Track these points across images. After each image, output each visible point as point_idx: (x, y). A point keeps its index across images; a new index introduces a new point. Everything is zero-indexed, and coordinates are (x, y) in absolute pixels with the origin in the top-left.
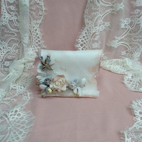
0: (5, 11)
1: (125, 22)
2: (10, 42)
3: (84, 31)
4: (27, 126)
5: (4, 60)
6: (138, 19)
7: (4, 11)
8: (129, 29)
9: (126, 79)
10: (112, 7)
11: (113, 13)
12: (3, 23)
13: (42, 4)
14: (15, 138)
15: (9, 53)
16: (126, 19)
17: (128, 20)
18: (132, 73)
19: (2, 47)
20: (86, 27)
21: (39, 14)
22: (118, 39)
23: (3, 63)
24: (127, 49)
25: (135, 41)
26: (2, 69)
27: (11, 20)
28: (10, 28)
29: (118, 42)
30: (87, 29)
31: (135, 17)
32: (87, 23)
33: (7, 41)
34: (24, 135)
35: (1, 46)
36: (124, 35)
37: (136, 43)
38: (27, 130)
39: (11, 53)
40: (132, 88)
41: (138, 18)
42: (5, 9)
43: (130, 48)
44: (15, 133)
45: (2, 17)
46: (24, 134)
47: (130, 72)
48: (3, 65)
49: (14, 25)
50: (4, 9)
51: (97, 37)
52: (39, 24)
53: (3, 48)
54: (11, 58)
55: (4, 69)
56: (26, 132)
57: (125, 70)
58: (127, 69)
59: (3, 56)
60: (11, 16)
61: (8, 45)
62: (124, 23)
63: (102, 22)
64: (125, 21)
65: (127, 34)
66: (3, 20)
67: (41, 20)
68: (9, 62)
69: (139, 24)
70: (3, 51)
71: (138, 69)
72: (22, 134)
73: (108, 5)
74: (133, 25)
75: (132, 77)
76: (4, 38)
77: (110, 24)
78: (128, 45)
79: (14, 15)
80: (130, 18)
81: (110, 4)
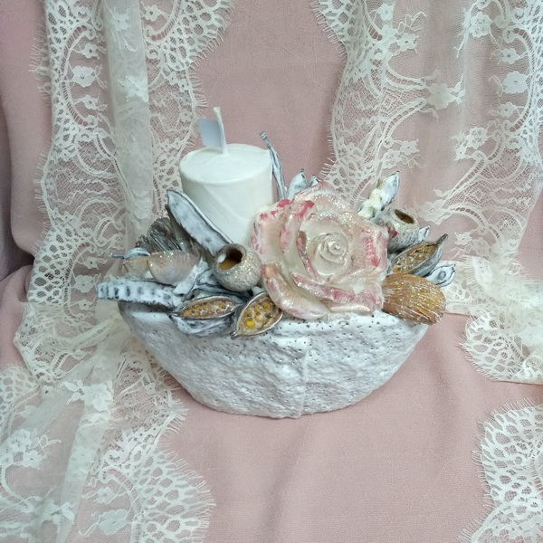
0: (68, 117)
1: (466, 142)
2: (87, 211)
3: (332, 175)
5: (72, 272)
6: (512, 135)
7: (64, 116)
8: (482, 163)
9: (472, 331)
10: (424, 93)
11: (427, 111)
12: (61, 156)
13: (186, 88)
15: (86, 249)
16: (471, 130)
17: (480, 133)
18: (492, 312)
19: (64, 230)
20: (338, 163)
21: (178, 122)
22: (444, 198)
23: (69, 281)
24: (475, 226)
25: (503, 201)
26: (68, 302)
27: (89, 141)
28: (86, 168)
29: (445, 207)
31: (503, 126)
33: (79, 210)
35: (61, 227)
36: (466, 180)
37: (505, 210)
39: (95, 250)
40: (490, 366)
41: (513, 130)
42: (66, 110)
43: (483, 224)
45: (57, 137)
47: (486, 305)
48: (72, 290)
49: (98, 156)
53: (68, 233)
54: (95, 266)
55: (77, 303)
57: (470, 299)
58: (476, 297)
59: (68, 258)
60: (89, 129)
61: (84, 222)
62: (465, 145)
63: (392, 142)
64: (470, 138)
65: (474, 177)
66: (61, 145)
67: (187, 137)
68: (90, 278)
69: (513, 149)
70: (69, 243)
71: (511, 298)
73: (411, 87)
74: (495, 151)
75: (492, 324)
76: (68, 202)
77: (418, 147)
78: (479, 212)
79: (96, 124)
80: (485, 128)
81: (418, 83)
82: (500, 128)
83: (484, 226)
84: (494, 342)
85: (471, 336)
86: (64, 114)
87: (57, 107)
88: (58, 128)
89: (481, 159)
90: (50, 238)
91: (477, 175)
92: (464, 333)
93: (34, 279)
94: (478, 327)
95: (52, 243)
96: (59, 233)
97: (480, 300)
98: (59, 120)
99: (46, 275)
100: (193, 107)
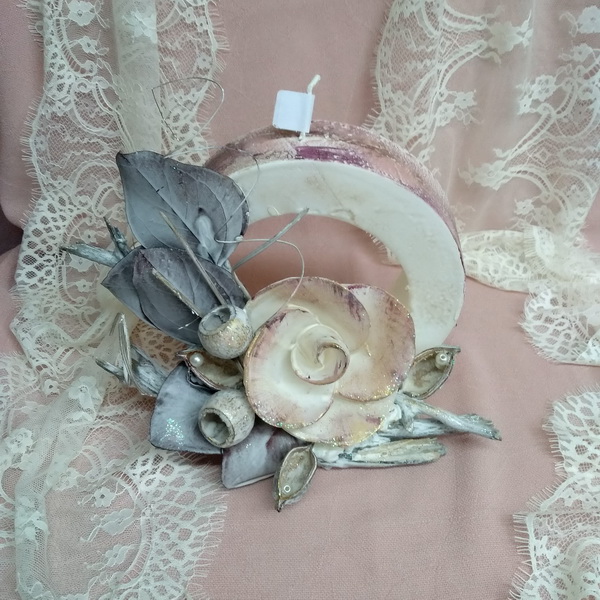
0: (62, 62)
1: (532, 92)
2: (85, 176)
4: (202, 511)
6: (586, 84)
7: (59, 61)
8: (549, 117)
9: (532, 310)
10: (485, 34)
11: (487, 56)
12: (54, 109)
13: (205, 27)
14: (168, 555)
15: (83, 220)
16: (538, 79)
17: (547, 82)
18: (554, 289)
19: (57, 198)
20: (383, 115)
21: (195, 69)
22: (504, 159)
23: (63, 258)
24: (538, 191)
25: (571, 163)
26: (64, 283)
27: (86, 92)
28: (84, 124)
29: (505, 169)
30: (387, 125)
31: (575, 72)
32: (386, 101)
33: (75, 175)
34: (198, 541)
35: (54, 195)
36: (530, 138)
37: (574, 173)
38: (205, 525)
39: (94, 221)
40: (552, 348)
41: (587, 77)
42: (60, 54)
43: (548, 190)
44: (165, 536)
45: (49, 86)
46: (196, 538)
47: (547, 281)
48: (68, 269)
49: (97, 110)
50: (55, 56)
51: (424, 152)
52: (195, 104)
53: (62, 202)
54: (93, 240)
55: (74, 284)
56: (203, 534)
57: (529, 274)
58: (536, 272)
59: (62, 231)
60: (88, 77)
61: (80, 189)
62: (530, 96)
63: (447, 93)
64: (536, 88)
65: (539, 135)
66: (54, 96)
67: (205, 88)
69: (586, 99)
70: (62, 213)
71: (575, 272)
72: (191, 540)
73: (468, 27)
74: (564, 103)
75: (554, 302)
76: (62, 164)
77: (474, 99)
78: (543, 176)
79: (95, 71)
80: (554, 76)
81: (478, 22)
82: (571, 75)
83: (550, 192)
84: (556, 322)
85: (530, 316)
86: (58, 58)
87: (50, 50)
88: (51, 74)
89: (548, 113)
90: (41, 208)
91: (543, 132)
92: (522, 312)
93: (22, 256)
94: (537, 305)
95: (44, 214)
96: (52, 202)
97: (540, 276)
98: (52, 65)
99: (36, 252)
100: (213, 49)
